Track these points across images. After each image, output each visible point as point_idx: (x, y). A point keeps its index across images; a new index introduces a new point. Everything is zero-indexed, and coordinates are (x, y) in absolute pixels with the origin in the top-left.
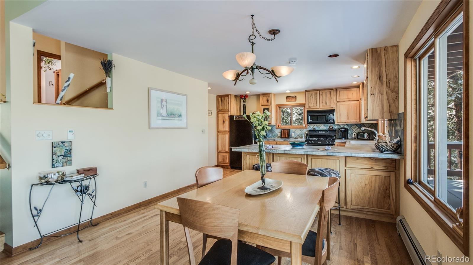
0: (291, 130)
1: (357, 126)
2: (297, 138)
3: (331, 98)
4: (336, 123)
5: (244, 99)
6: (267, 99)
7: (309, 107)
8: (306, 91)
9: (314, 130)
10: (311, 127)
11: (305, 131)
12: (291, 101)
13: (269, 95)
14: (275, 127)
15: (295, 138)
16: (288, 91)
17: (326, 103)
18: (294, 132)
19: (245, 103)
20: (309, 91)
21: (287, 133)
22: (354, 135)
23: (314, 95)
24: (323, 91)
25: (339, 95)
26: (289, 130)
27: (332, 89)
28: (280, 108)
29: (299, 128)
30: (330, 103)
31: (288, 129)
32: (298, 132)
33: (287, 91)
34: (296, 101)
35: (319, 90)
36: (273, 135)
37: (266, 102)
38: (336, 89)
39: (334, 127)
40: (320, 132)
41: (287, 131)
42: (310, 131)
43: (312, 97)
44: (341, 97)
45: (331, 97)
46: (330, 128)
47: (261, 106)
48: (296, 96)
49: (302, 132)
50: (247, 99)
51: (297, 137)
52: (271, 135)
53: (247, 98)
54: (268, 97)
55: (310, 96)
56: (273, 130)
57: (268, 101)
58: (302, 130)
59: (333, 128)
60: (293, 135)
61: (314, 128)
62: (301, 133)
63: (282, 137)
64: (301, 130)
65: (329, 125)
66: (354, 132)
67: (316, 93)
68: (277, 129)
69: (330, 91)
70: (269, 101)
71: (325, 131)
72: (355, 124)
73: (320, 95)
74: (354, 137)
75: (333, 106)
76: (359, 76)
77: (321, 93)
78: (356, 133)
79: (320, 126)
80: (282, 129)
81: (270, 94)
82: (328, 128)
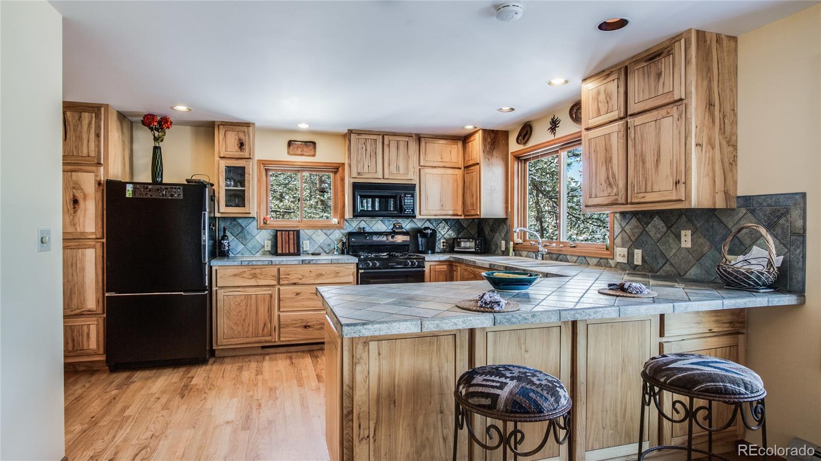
0: (302, 232)
1: (447, 223)
2: (319, 254)
3: (407, 157)
4: (418, 216)
5: (157, 130)
6: (240, 140)
7: (359, 174)
8: (350, 132)
9: (361, 233)
10: (354, 225)
11: (337, 235)
12: (302, 155)
13: (245, 129)
14: (255, 223)
15: (313, 254)
16: (304, 126)
17: (398, 168)
18: (310, 238)
19: (161, 144)
20: (359, 133)
21: (291, 242)
22: (442, 244)
23: (371, 145)
24: (391, 138)
25: (424, 151)
26: (298, 232)
27: (409, 136)
28: (267, 170)
29: (322, 228)
30: (407, 169)
31: (294, 231)
32: (320, 238)
33: (299, 125)
34: (314, 155)
35: (383, 134)
36: (250, 245)
37: (237, 148)
38: (419, 138)
39: (404, 226)
40: (375, 238)
41: (292, 236)
42: (350, 234)
43: (366, 150)
44: (429, 157)
45: (408, 153)
46: (397, 228)
47: (217, 158)
48: (314, 143)
49: (331, 237)
50: (167, 131)
51: (317, 252)
52: (241, 247)
53: (168, 128)
54: (242, 136)
55: (360, 146)
56: (248, 233)
57: (241, 145)
58: (331, 231)
59: (401, 227)
60: (306, 245)
61: (360, 228)
62: (329, 242)
63: (279, 251)
64: (328, 232)
65: (394, 221)
66: (443, 236)
67: (375, 140)
68: (260, 228)
69: (407, 139)
70: (246, 147)
71: (386, 235)
72: (445, 220)
73: (385, 146)
74: (442, 247)
75: (410, 177)
76: (513, 109)
77: (386, 142)
78: (445, 238)
79: (374, 222)
80: (277, 231)
81: (248, 125)
82: (392, 227)
